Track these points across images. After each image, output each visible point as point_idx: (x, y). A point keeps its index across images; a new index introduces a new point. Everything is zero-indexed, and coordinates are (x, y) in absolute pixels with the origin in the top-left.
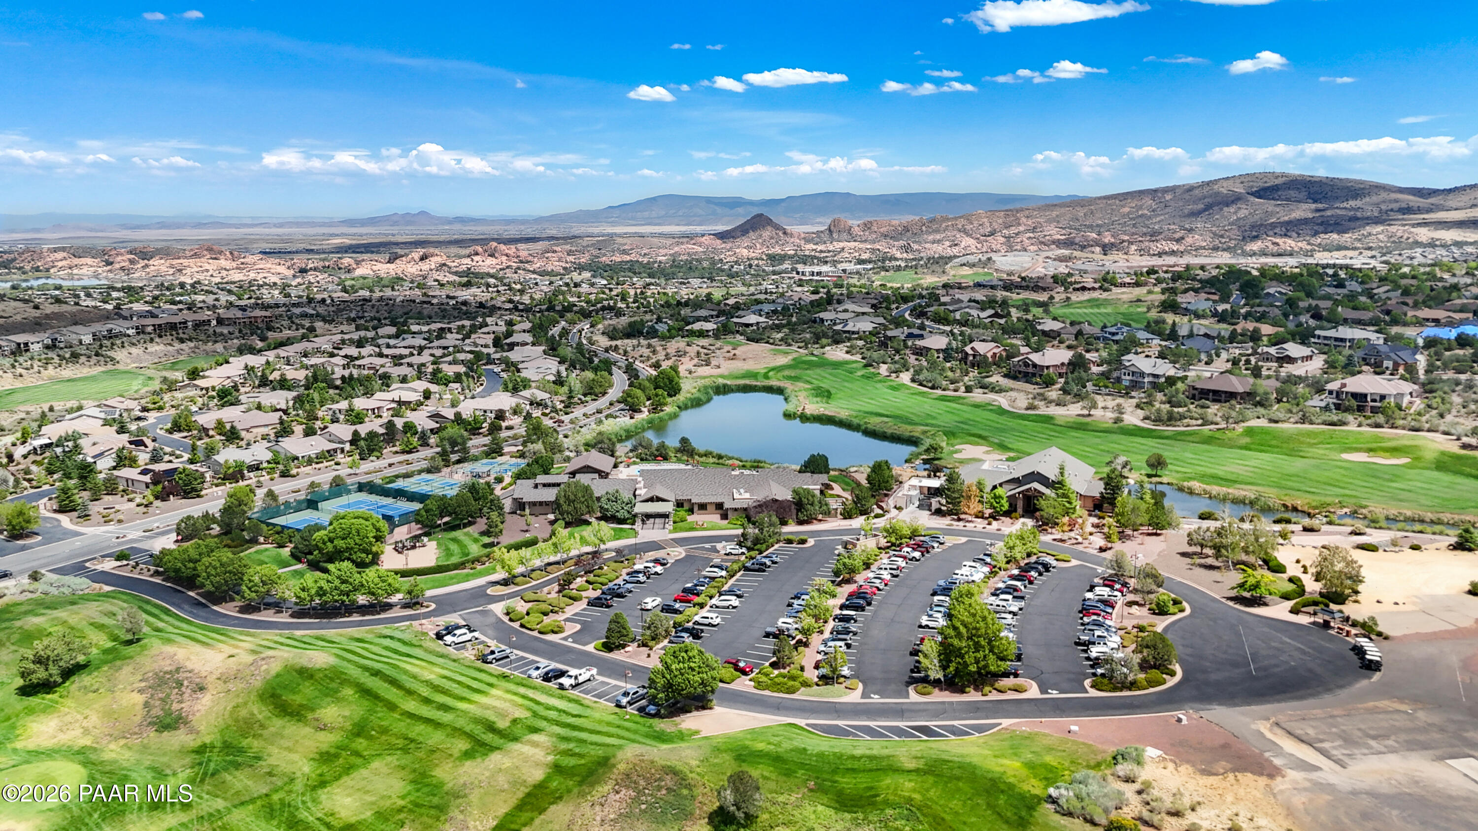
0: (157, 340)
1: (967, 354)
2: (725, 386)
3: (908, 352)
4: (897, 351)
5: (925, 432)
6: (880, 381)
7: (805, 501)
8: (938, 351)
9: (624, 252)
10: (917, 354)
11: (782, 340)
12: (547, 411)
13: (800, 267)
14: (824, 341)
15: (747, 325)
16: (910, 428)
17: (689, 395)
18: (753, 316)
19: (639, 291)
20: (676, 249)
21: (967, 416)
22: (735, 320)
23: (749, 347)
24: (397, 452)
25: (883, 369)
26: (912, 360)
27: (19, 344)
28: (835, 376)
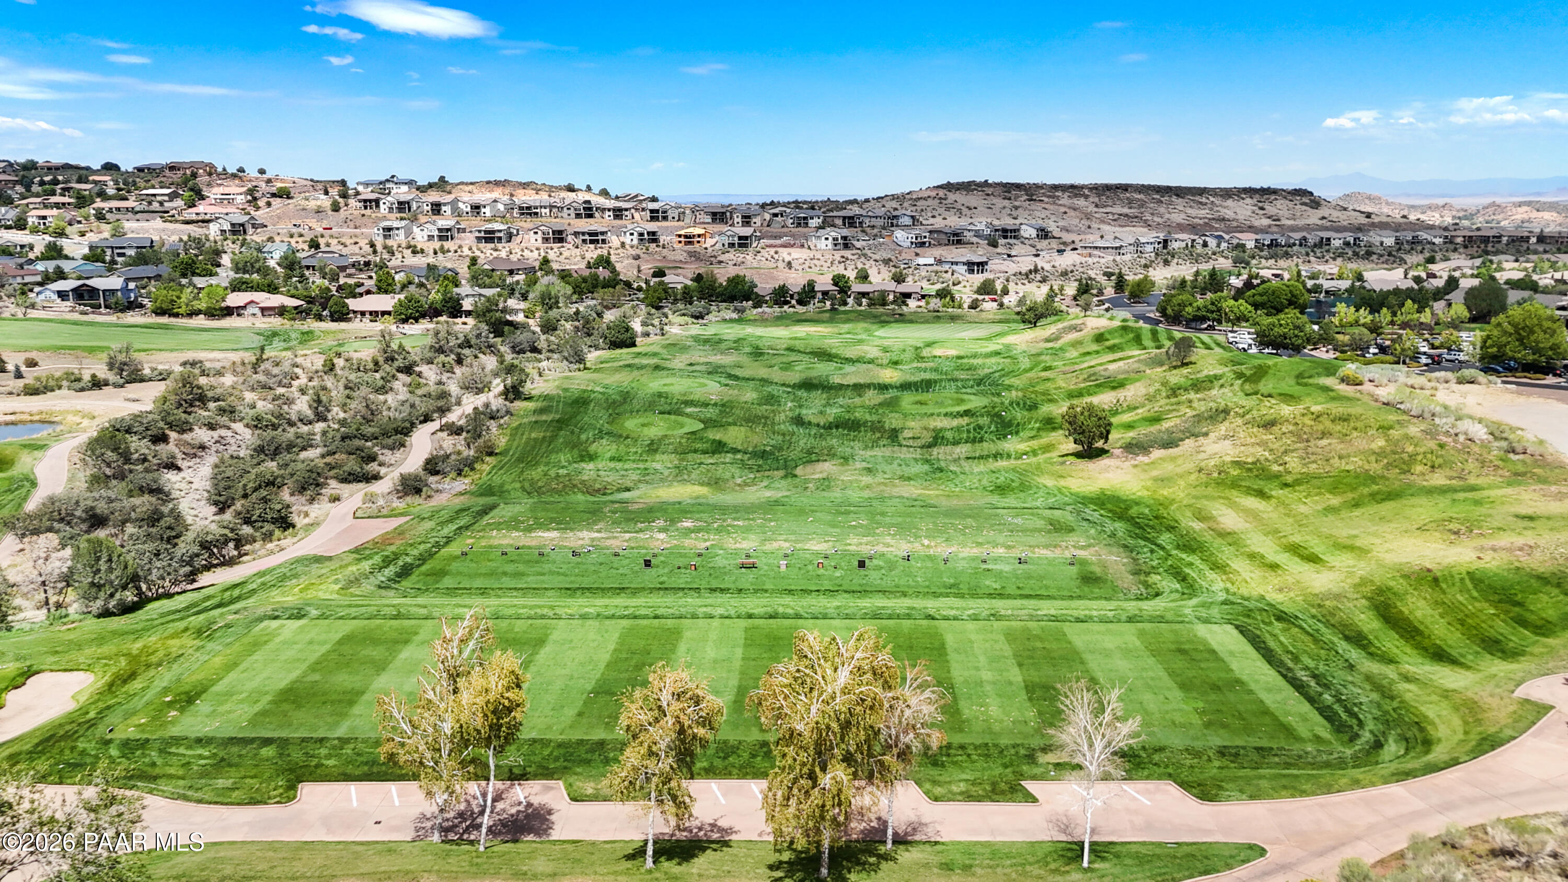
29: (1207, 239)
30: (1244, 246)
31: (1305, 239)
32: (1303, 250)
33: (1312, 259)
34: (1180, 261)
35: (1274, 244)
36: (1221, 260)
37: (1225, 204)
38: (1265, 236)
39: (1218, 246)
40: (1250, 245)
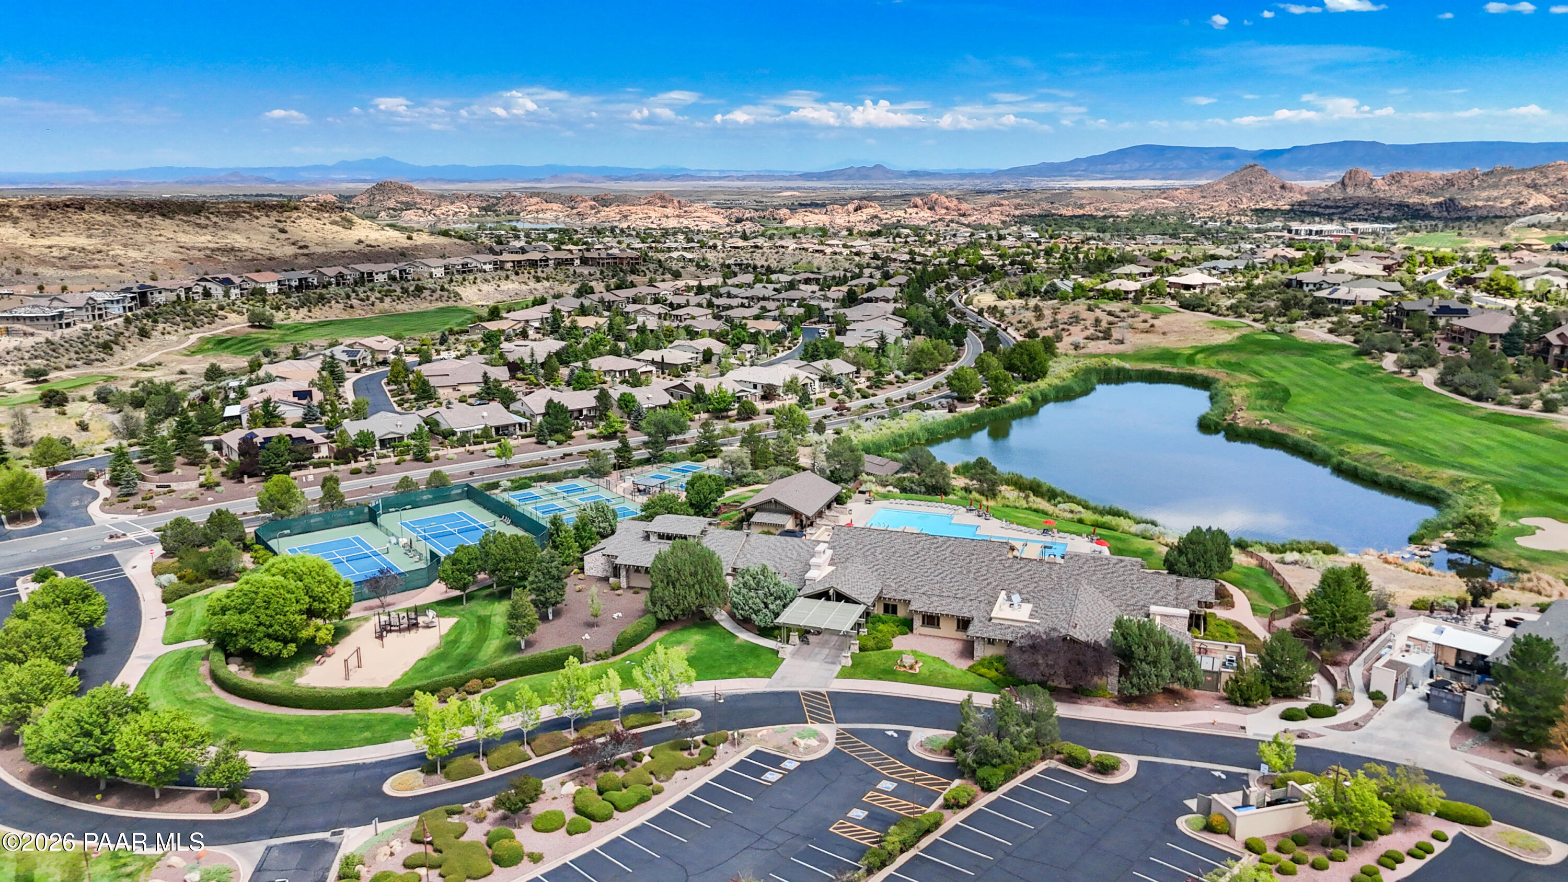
0: (513, 277)
1: (1549, 344)
2: (1119, 370)
3: (1436, 335)
4: (1418, 334)
5: (1456, 482)
6: (1380, 380)
7: (1139, 652)
8: (1492, 336)
9: (1082, 206)
10: (1453, 339)
11: (1229, 308)
12: (839, 391)
13: (1295, 225)
14: (1295, 312)
15: (1187, 287)
16: (1426, 470)
17: (1057, 382)
18: (1198, 274)
19: (1071, 247)
20: (1143, 203)
21: (1546, 456)
22: (1172, 279)
23: (1179, 316)
24: (593, 437)
25: (1389, 361)
26: (1443, 348)
27: (363, 273)
28: (1302, 366)
29: (209, 285)
30: (263, 291)
31: (341, 275)
32: (342, 291)
33: (355, 302)
34: (168, 327)
35: (303, 285)
36: (233, 317)
37: (234, 226)
38: (291, 275)
39: (227, 295)
40: (272, 288)
